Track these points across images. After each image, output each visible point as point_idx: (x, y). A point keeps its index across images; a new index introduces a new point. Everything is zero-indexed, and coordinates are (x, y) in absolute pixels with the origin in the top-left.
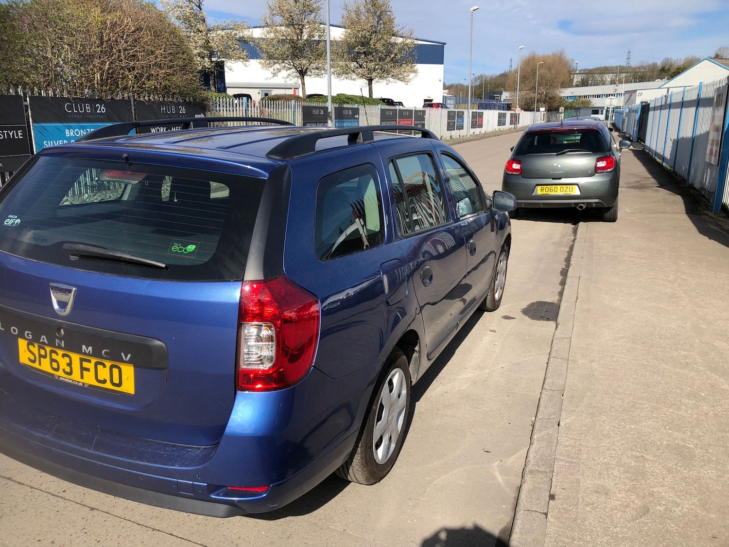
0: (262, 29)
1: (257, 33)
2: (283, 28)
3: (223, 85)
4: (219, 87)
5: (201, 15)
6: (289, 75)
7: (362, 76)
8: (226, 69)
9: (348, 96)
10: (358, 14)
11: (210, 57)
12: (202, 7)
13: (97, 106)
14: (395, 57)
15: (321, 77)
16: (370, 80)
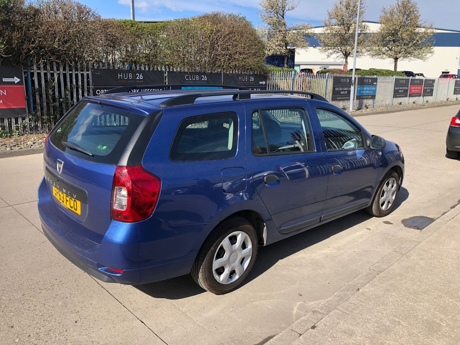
0: (322, 28)
1: (318, 31)
2: (336, 27)
3: (293, 63)
4: (290, 65)
5: (283, 21)
6: (338, 57)
7: (390, 56)
8: (296, 53)
9: (377, 70)
10: (391, 14)
11: (286, 47)
12: (284, 17)
13: (202, 76)
14: (416, 43)
15: (359, 58)
16: (396, 59)
